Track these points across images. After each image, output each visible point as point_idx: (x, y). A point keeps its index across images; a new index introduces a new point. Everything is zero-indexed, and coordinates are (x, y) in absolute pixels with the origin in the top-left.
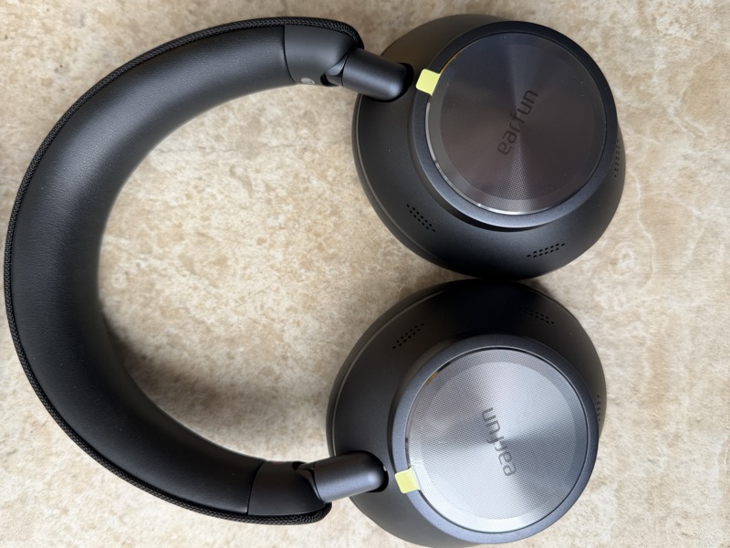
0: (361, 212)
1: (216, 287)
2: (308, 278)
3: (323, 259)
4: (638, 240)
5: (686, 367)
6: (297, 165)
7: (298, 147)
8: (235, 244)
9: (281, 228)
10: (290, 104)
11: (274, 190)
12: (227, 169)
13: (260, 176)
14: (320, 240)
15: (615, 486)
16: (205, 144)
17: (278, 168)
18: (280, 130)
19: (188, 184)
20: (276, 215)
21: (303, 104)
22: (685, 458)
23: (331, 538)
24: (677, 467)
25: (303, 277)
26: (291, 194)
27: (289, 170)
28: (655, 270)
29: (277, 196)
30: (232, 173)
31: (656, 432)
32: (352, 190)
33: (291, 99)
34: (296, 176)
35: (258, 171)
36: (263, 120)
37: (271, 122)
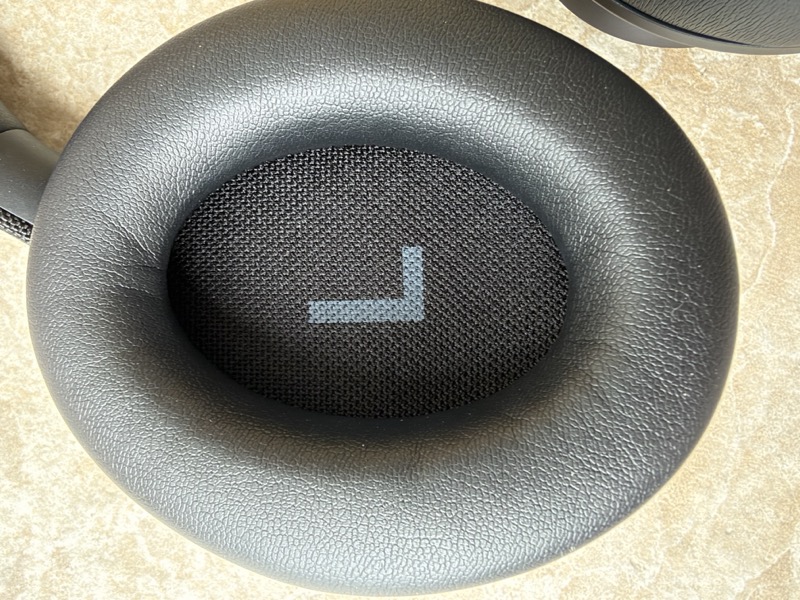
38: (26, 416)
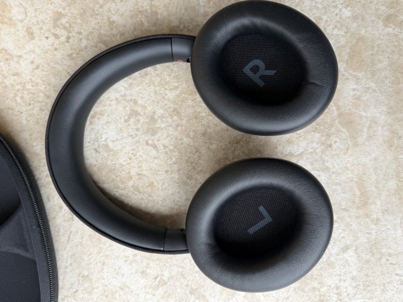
0: (209, 148)
1: (151, 197)
2: (192, 183)
3: (197, 173)
4: (340, 133)
5: (375, 187)
6: (175, 134)
7: (174, 126)
8: (155, 175)
9: (174, 164)
10: (166, 107)
11: (167, 147)
12: (145, 142)
13: (160, 142)
14: (193, 165)
15: (354, 248)
16: (132, 134)
17: (167, 137)
18: (164, 119)
19: (129, 153)
20: (171, 158)
21: (172, 105)
22: (384, 229)
23: (229, 299)
24: (381, 234)
25: (190, 184)
26: (175, 147)
27: (172, 136)
28: (350, 145)
29: (169, 150)
30: (147, 144)
31: (367, 220)
32: (203, 139)
33: (166, 105)
34: (176, 139)
35: (158, 140)
36: (156, 117)
37: (159, 117)
38: (202, 289)
